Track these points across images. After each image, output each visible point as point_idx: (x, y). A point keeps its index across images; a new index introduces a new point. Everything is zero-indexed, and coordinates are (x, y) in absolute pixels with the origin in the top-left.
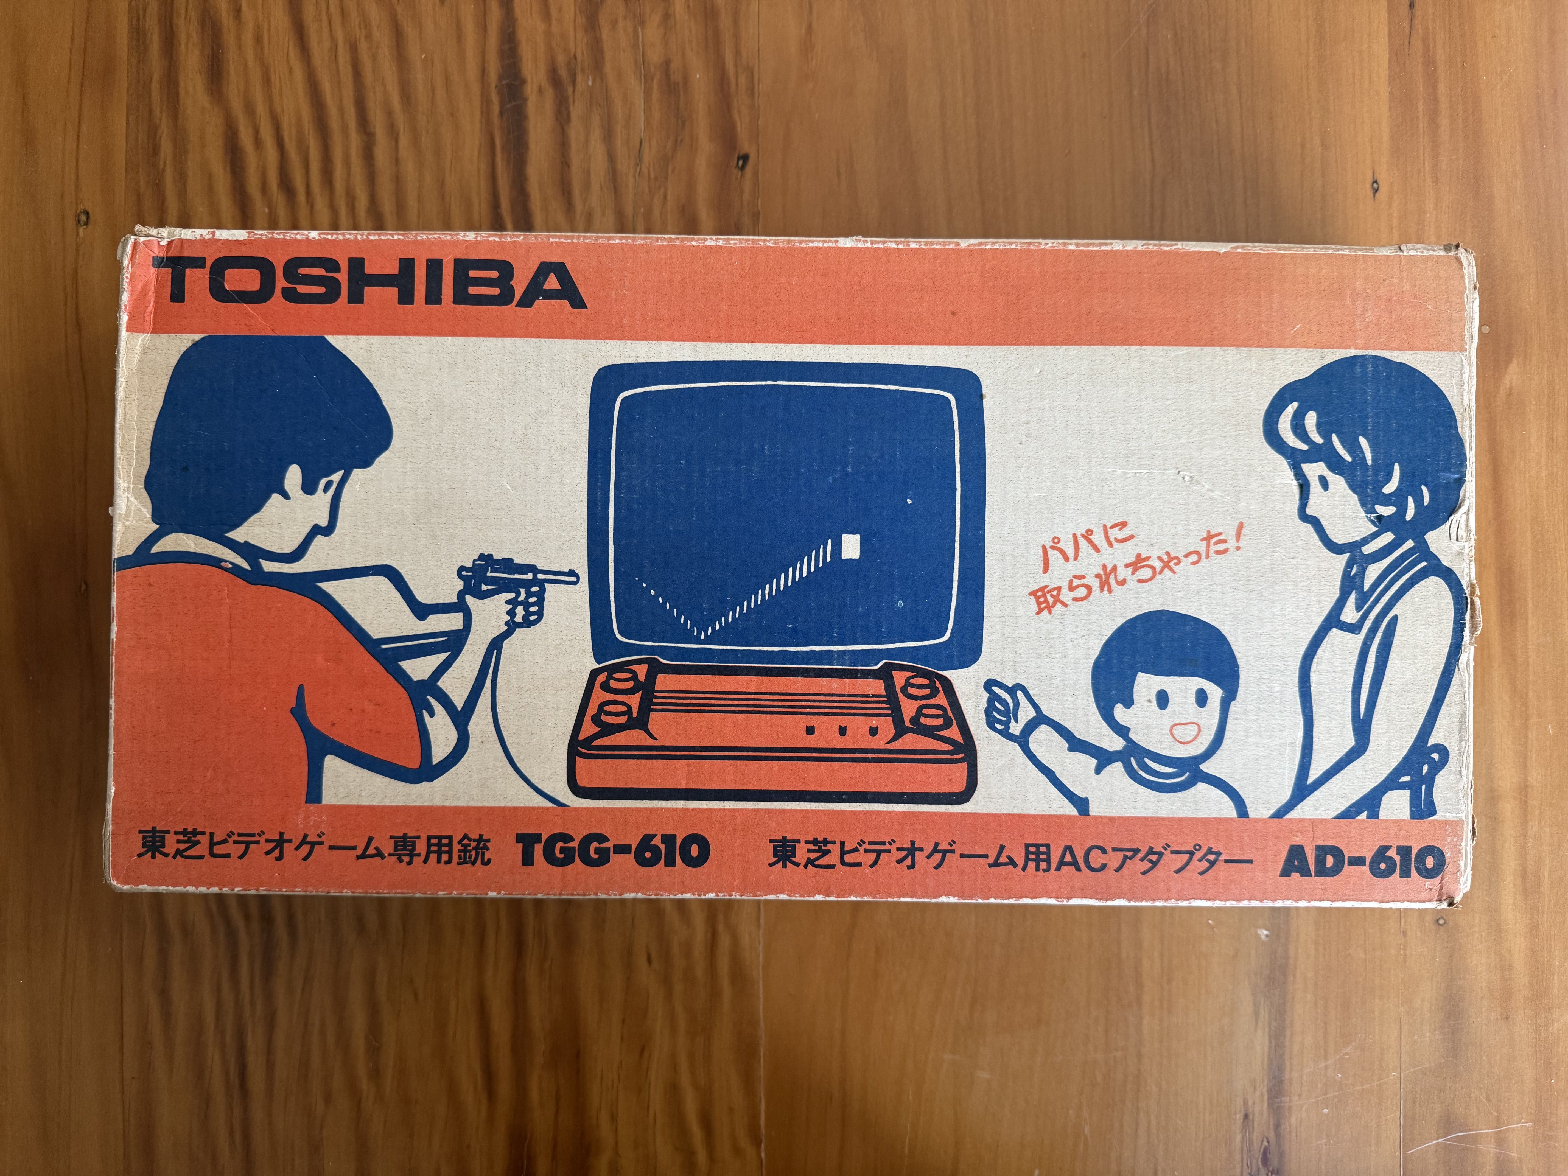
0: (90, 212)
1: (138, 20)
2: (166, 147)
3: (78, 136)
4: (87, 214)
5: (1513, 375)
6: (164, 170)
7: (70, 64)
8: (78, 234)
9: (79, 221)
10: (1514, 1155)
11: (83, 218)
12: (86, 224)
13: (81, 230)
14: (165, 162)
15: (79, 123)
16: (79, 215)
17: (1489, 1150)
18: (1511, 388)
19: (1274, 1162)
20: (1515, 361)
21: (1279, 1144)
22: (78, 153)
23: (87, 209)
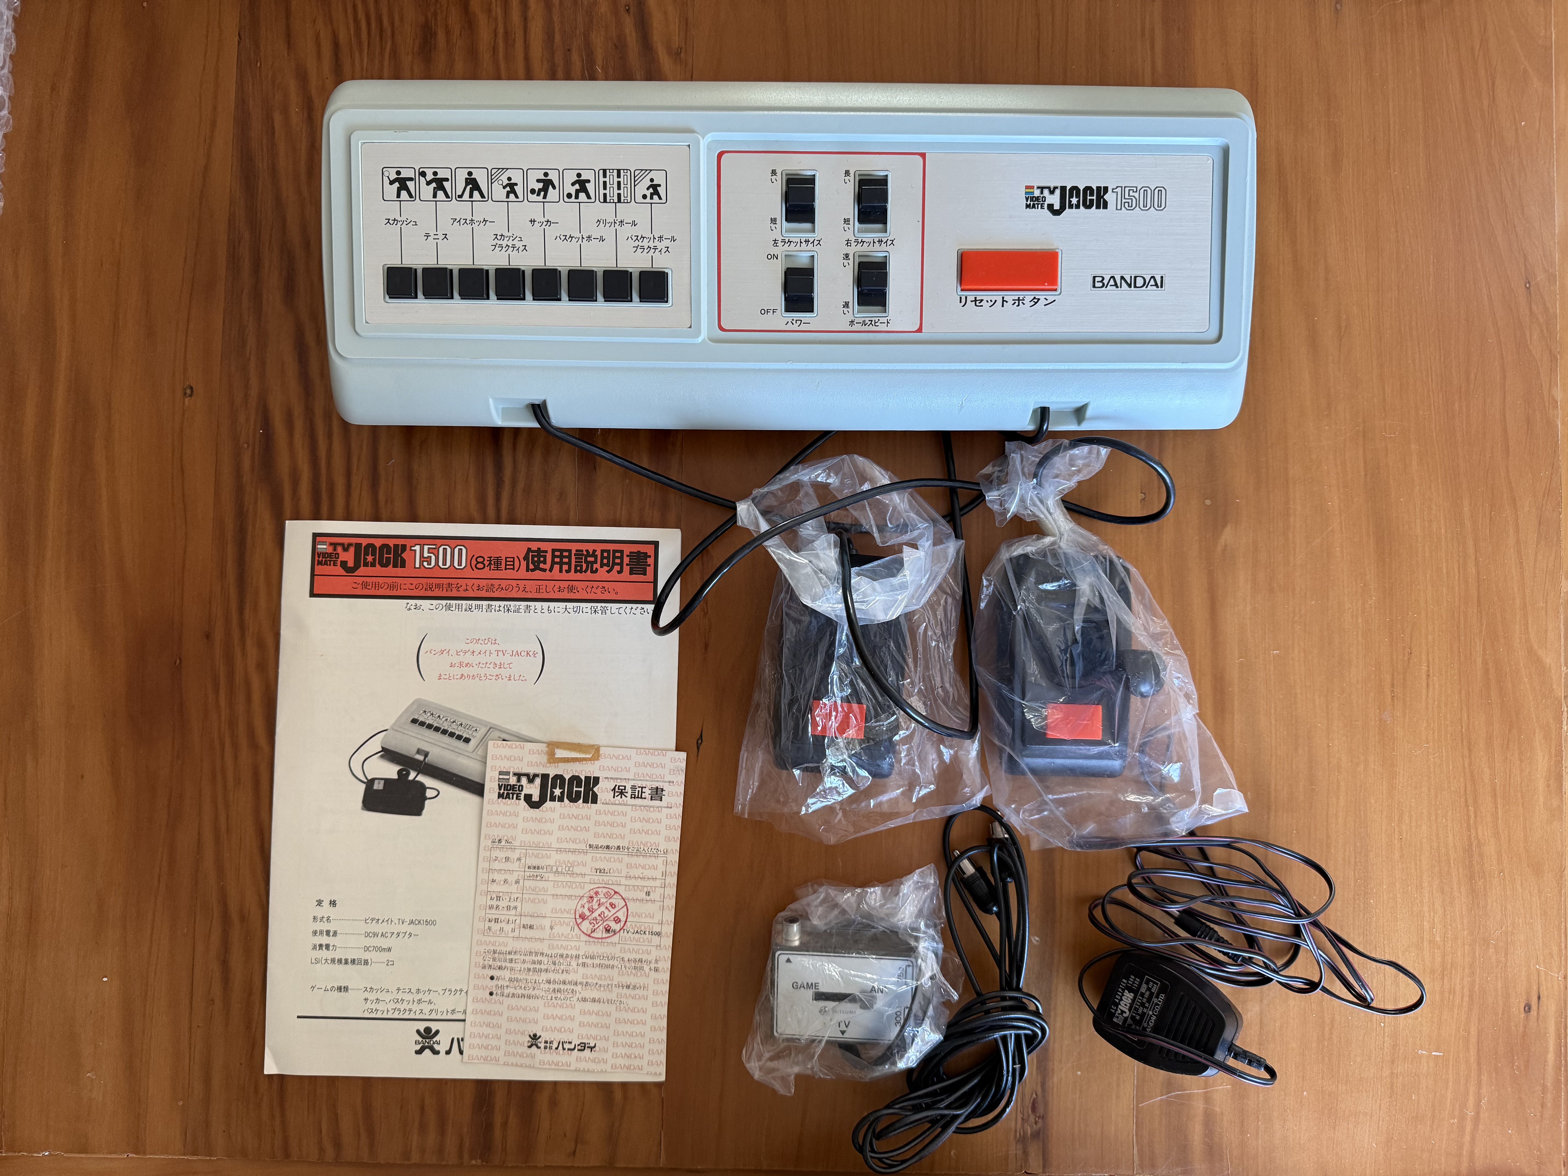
0: (194, 387)
1: (234, 248)
2: (251, 341)
3: (187, 331)
4: (192, 388)
5: (1227, 535)
6: (249, 359)
7: (183, 279)
8: (184, 404)
9: (185, 394)
10: (1218, 1109)
11: (188, 391)
12: (191, 396)
13: (187, 400)
14: (250, 353)
15: (188, 322)
16: (185, 389)
17: (1199, 1106)
18: (1226, 546)
19: (1041, 1110)
20: (1229, 526)
21: (1044, 1097)
22: (186, 344)
23: (192, 384)
